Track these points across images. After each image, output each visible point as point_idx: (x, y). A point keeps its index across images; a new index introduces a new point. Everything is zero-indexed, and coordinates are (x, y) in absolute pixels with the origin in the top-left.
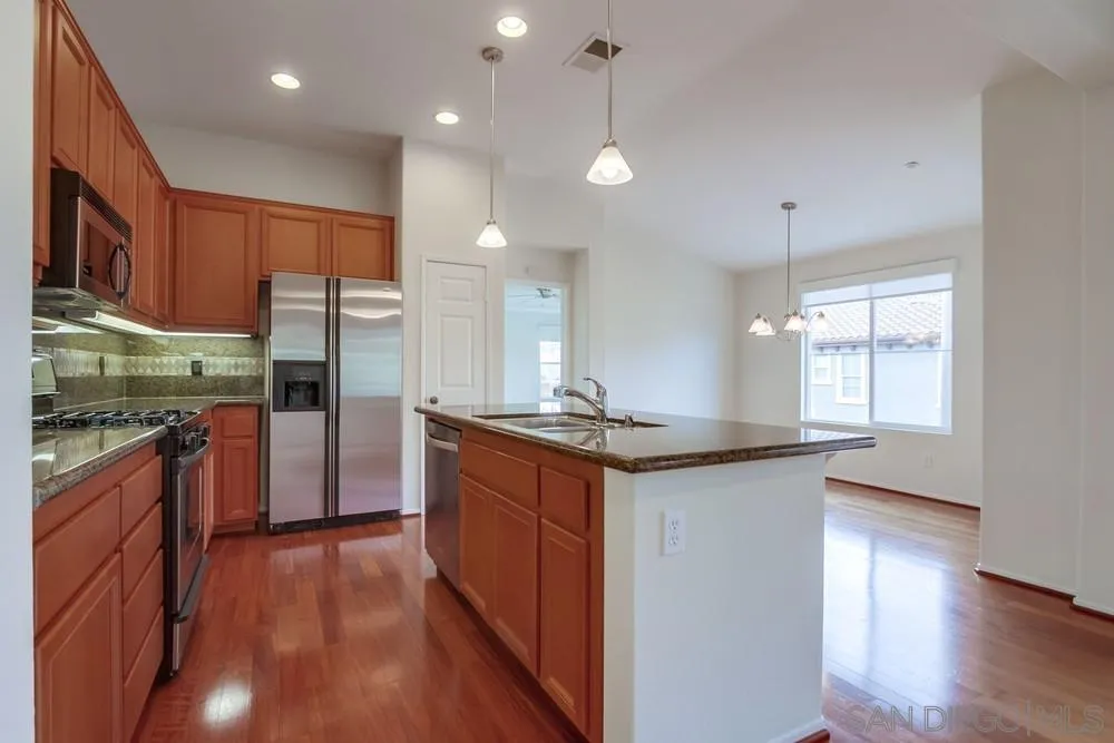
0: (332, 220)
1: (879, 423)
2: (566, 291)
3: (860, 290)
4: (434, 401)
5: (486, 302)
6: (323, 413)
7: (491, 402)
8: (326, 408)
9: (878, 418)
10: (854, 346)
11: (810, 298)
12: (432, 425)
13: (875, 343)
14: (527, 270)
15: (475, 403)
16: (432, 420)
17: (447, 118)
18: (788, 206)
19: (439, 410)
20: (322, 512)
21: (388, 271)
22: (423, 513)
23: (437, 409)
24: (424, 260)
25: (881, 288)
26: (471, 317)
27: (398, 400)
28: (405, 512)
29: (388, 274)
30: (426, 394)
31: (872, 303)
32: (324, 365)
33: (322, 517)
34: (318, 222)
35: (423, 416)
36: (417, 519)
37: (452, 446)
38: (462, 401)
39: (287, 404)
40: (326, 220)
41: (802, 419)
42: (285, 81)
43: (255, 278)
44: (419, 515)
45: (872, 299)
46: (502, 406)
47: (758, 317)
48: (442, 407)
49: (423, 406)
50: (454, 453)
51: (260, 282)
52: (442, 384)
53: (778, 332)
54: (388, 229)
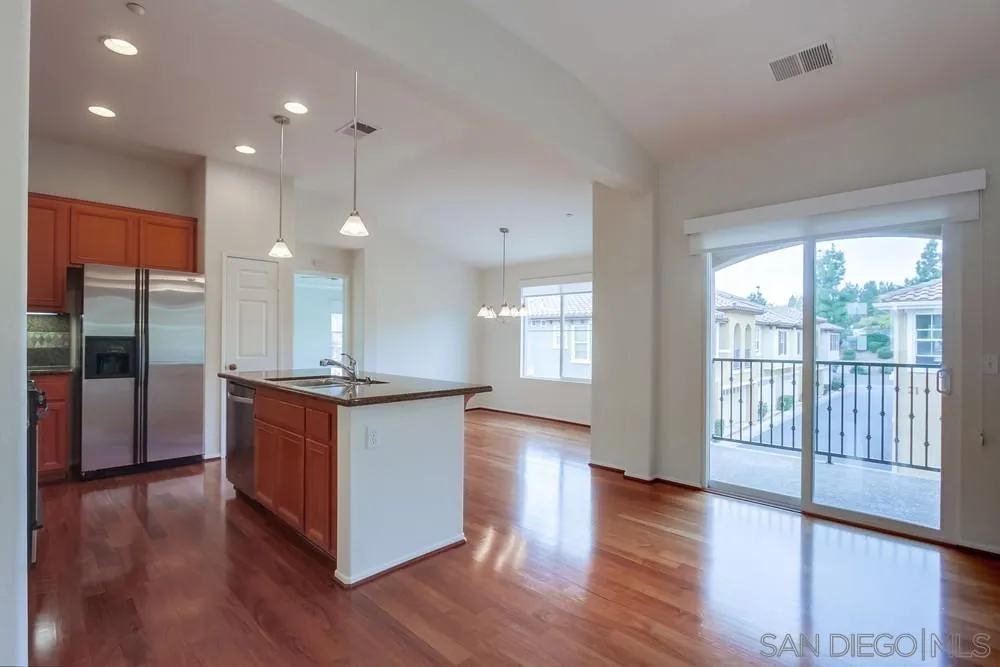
0: (139, 220)
1: (564, 378)
2: (347, 280)
3: (555, 288)
4: (233, 368)
5: (278, 290)
6: (133, 379)
7: (282, 368)
8: (135, 374)
9: (565, 375)
11: (526, 291)
12: (232, 386)
14: (314, 262)
15: (267, 369)
16: (232, 383)
17: (245, 149)
18: (504, 231)
19: (237, 375)
20: (132, 459)
21: (192, 263)
22: (223, 455)
23: (235, 374)
24: (225, 256)
25: (567, 288)
26: (265, 302)
27: (201, 367)
28: (206, 457)
29: (191, 267)
30: (226, 361)
31: (562, 298)
32: (134, 341)
33: (132, 464)
34: (125, 220)
35: (224, 381)
36: (217, 462)
37: (249, 400)
38: (257, 367)
39: (98, 373)
40: (133, 219)
41: (521, 376)
42: (101, 111)
43: (63, 265)
44: (219, 459)
45: (562, 295)
46: (292, 371)
47: (484, 306)
48: (240, 373)
49: (224, 372)
50: (250, 405)
51: (68, 269)
52: (241, 355)
54: (192, 229)
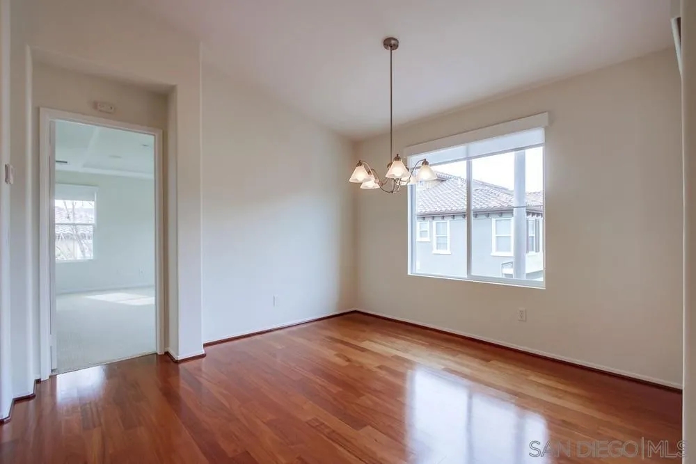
10: (453, 215)
13: (472, 213)
18: (390, 43)
31: (469, 163)
41: (409, 273)
45: (469, 159)
47: (360, 163)
53: (381, 184)
